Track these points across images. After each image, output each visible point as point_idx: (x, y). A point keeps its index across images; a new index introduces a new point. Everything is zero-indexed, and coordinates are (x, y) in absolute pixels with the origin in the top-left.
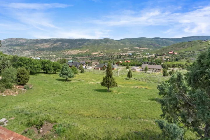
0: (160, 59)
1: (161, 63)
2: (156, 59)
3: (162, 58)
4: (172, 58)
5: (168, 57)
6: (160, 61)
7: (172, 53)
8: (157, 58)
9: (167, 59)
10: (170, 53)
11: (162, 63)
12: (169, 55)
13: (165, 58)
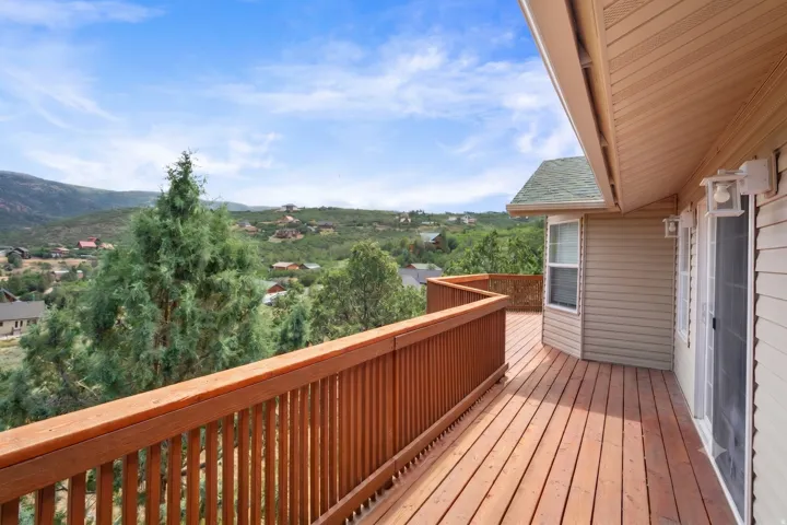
0: (37, 270)
1: (42, 290)
2: (14, 271)
3: (48, 266)
4: (94, 265)
5: (77, 262)
6: (35, 283)
7: (93, 244)
8: (17, 266)
9: (74, 270)
10: (84, 244)
11: (49, 291)
12: (82, 253)
13: (63, 265)
